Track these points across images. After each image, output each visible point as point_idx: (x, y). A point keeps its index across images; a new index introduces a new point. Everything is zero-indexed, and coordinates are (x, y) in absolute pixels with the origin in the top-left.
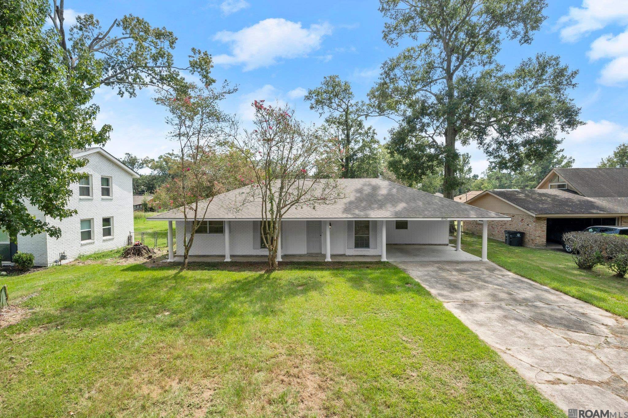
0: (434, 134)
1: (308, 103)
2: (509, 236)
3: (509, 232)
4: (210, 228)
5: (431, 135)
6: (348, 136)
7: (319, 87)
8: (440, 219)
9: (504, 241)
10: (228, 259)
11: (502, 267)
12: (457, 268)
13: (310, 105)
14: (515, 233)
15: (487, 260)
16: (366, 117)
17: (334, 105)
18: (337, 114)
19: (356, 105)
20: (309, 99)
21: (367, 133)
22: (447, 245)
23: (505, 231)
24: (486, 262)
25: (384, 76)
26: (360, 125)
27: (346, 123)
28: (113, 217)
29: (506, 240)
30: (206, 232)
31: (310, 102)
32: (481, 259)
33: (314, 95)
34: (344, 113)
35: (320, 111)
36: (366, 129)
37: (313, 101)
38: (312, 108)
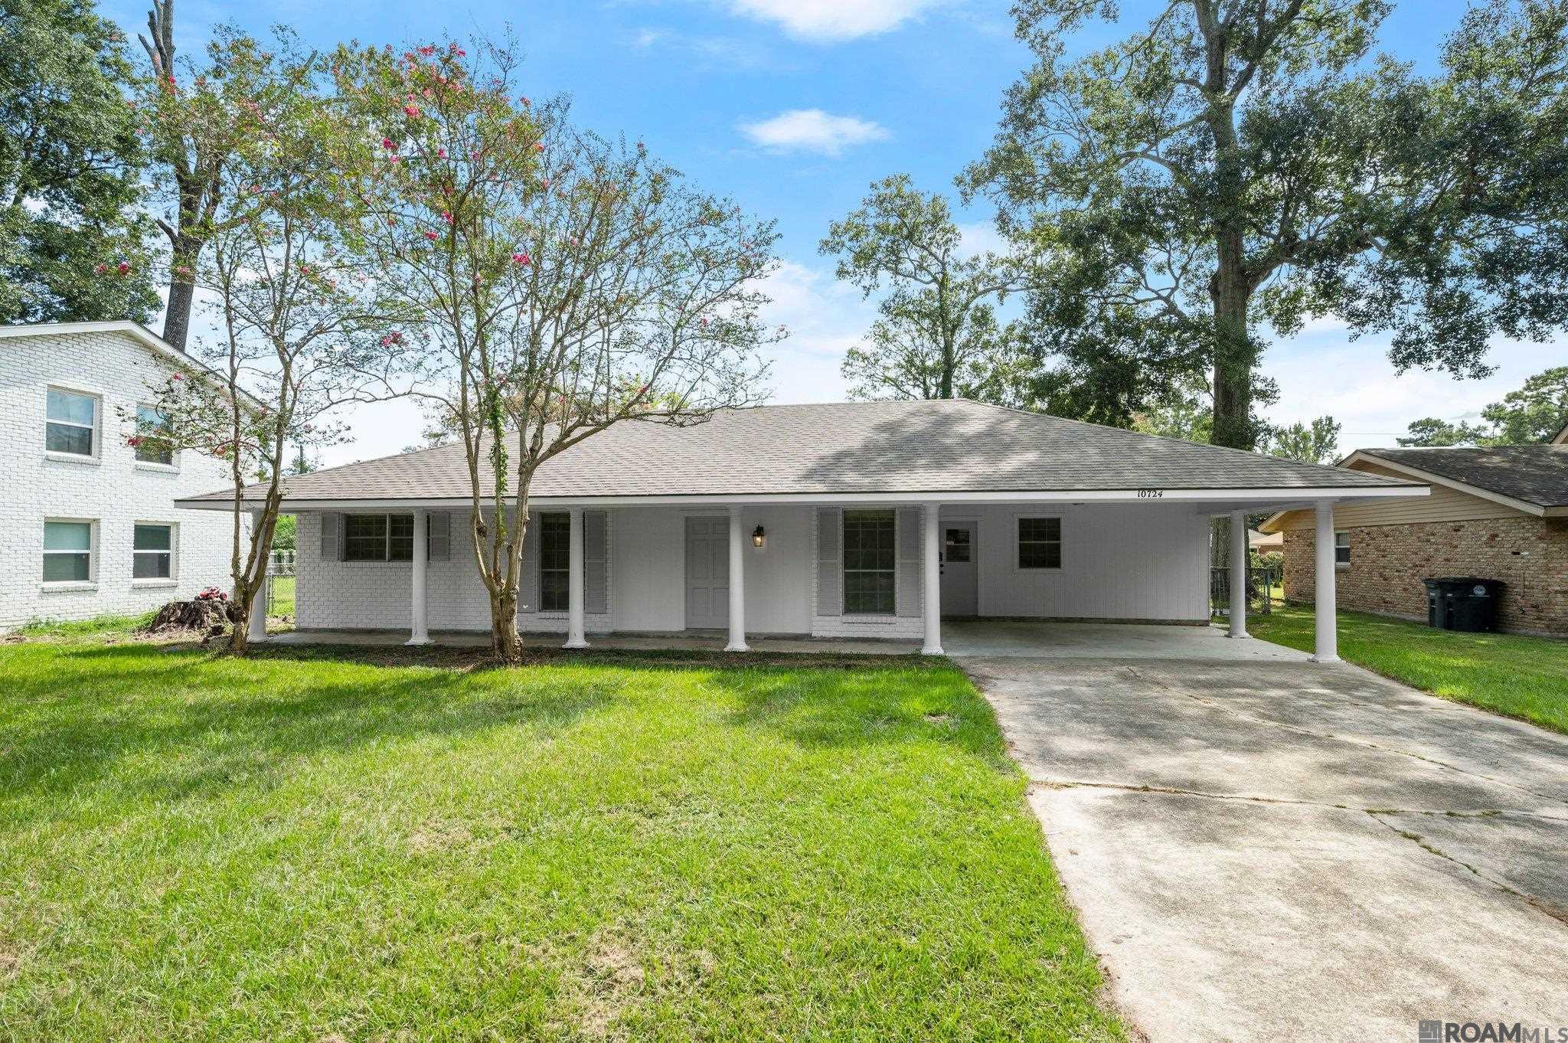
0: (1173, 290)
1: (832, 261)
2: (1443, 598)
3: (1442, 585)
4: (393, 544)
5: (1165, 294)
6: (947, 350)
7: (856, 211)
8: (1133, 495)
9: (1426, 619)
10: (419, 639)
11: (1396, 679)
12: (1202, 677)
13: (837, 266)
14: (1464, 585)
15: (1336, 658)
16: (1001, 297)
17: (907, 266)
18: (914, 289)
19: (973, 267)
20: (833, 249)
21: (1005, 342)
22: (1205, 624)
23: (1426, 581)
24: (1336, 664)
25: (1010, 129)
26: (983, 319)
27: (942, 313)
28: (177, 524)
29: (1432, 611)
30: (380, 556)
31: (836, 257)
32: (1311, 656)
33: (845, 238)
34: (934, 287)
35: (867, 281)
36: (1002, 329)
37: (846, 256)
38: (841, 273)
